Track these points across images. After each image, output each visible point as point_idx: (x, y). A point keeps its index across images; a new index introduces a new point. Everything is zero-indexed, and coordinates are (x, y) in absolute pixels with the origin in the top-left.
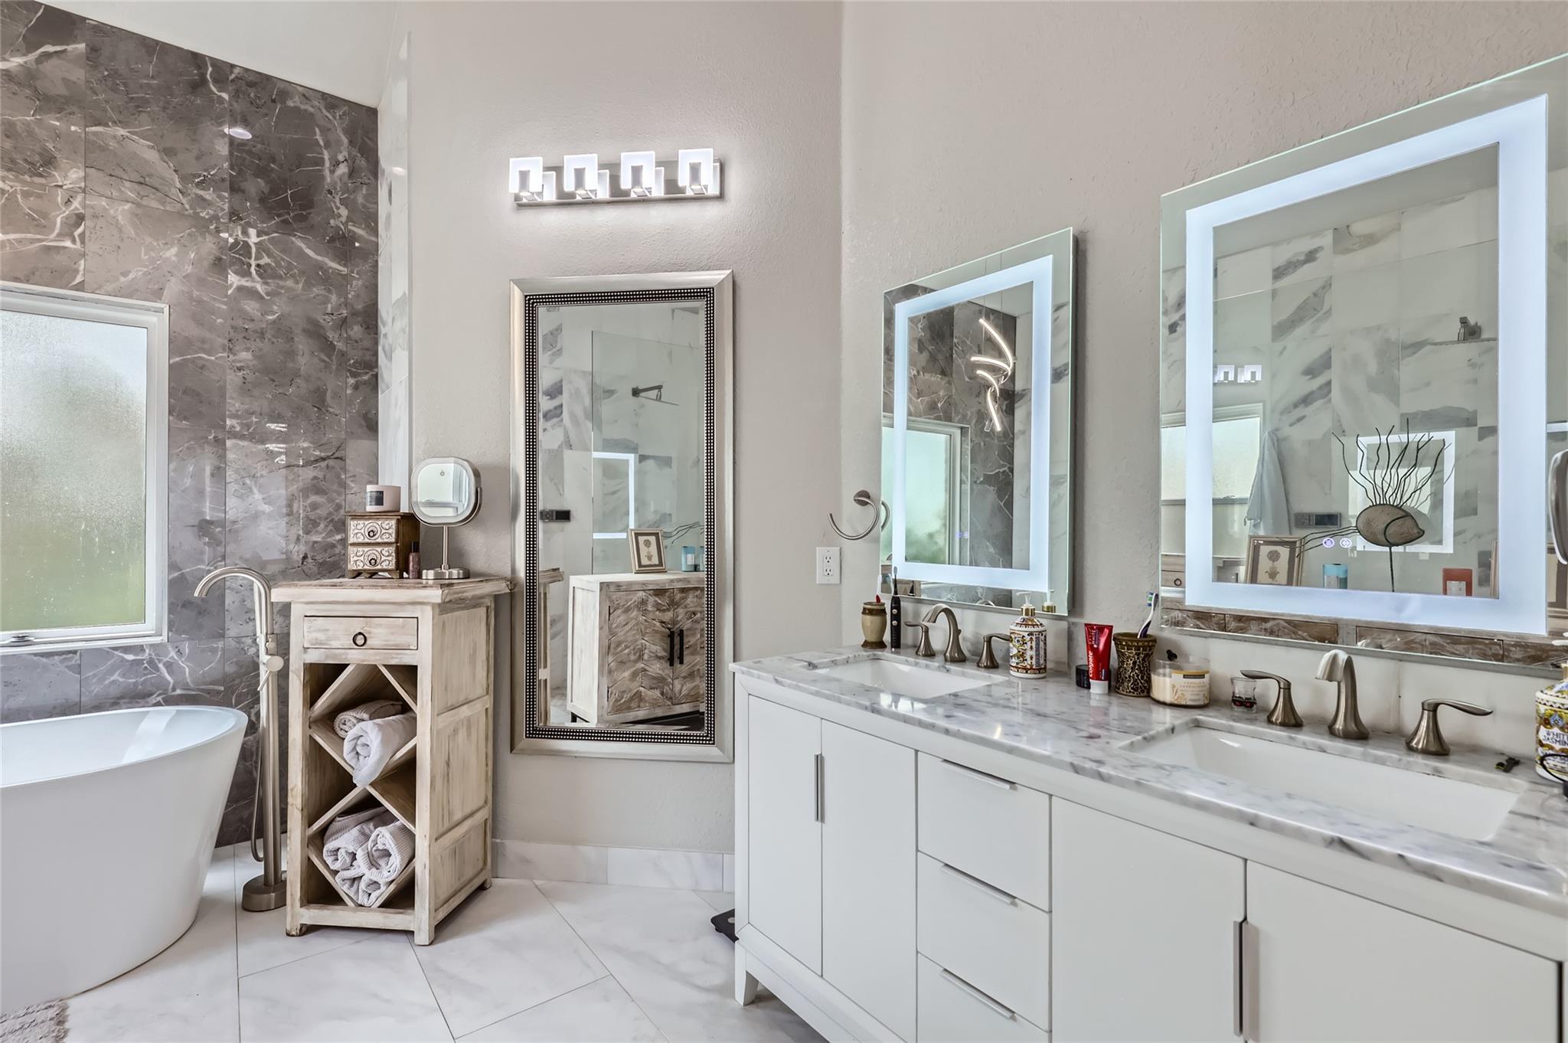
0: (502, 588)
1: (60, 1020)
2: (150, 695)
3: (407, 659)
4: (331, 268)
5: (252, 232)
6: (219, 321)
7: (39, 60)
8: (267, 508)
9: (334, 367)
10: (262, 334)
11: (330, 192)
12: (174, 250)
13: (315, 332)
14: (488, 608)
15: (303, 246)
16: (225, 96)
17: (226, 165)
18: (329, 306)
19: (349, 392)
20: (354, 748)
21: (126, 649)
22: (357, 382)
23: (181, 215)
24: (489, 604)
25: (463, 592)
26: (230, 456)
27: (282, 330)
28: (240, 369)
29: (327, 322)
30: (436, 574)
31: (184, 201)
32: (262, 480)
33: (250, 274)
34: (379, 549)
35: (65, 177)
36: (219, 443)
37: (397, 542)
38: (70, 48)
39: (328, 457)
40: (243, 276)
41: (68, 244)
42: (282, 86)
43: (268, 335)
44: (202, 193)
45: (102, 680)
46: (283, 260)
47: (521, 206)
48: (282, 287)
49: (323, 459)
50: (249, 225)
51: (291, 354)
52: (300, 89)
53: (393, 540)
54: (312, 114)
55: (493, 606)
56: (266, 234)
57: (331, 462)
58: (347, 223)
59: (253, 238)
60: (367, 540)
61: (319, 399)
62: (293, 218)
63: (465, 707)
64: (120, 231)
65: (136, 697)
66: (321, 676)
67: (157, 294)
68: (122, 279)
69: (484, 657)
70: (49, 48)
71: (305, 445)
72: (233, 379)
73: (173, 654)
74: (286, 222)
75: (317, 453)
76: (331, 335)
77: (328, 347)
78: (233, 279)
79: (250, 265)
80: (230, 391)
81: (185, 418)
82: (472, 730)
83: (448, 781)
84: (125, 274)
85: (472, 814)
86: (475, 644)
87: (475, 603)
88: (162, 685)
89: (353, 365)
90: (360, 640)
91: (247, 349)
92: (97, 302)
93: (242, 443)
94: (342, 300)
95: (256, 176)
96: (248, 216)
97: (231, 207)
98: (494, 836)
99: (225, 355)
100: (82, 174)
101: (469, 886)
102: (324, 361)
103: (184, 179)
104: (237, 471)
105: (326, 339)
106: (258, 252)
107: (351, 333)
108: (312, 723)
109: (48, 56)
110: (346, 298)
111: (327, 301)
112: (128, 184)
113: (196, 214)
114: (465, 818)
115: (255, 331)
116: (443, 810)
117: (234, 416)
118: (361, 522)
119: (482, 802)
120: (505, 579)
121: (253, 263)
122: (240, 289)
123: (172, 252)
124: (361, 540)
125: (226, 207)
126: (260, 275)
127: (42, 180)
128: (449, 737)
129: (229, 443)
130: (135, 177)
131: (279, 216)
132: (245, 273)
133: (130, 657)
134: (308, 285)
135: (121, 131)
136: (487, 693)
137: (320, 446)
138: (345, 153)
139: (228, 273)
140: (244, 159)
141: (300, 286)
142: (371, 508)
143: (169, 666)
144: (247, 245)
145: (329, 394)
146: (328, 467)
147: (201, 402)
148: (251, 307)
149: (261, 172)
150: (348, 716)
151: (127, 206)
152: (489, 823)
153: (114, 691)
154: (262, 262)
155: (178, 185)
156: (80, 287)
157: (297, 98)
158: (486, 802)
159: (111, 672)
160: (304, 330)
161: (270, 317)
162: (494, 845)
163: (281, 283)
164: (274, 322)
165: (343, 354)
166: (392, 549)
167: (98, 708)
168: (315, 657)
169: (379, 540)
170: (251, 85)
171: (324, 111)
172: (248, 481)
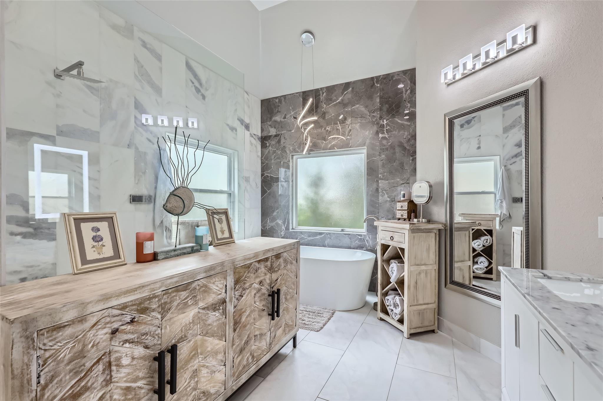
0: (440, 227)
1: (333, 314)
2: (364, 248)
3: (402, 246)
4: (405, 124)
5: (385, 120)
6: (377, 148)
7: (344, 97)
8: (388, 199)
9: (406, 155)
10: (387, 149)
11: (405, 101)
12: (368, 132)
13: (401, 145)
14: (436, 233)
15: (398, 120)
16: (379, 85)
17: (379, 104)
18: (405, 136)
19: (411, 162)
20: (392, 271)
21: (359, 235)
22: (413, 158)
23: (369, 122)
24: (436, 232)
25: (419, 227)
26: (380, 185)
27: (392, 147)
28: (382, 160)
29: (404, 141)
30: (418, 220)
31: (370, 118)
32: (387, 191)
33: (384, 133)
34: (403, 212)
35: (348, 122)
36: (377, 181)
37: (408, 209)
38: (348, 90)
39: (405, 183)
40: (383, 134)
41: (348, 137)
42: (392, 75)
43: (389, 149)
44: (373, 114)
45: (355, 242)
46: (392, 126)
47: (449, 85)
48: (392, 134)
49: (403, 184)
50: (384, 119)
51: (394, 153)
52: (397, 73)
53: (407, 209)
54: (400, 79)
55: (438, 233)
56: (388, 120)
57: (405, 185)
58: (410, 108)
59: (385, 122)
60: (401, 209)
61: (402, 165)
62: (395, 113)
63: (424, 266)
64: (357, 131)
65: (360, 247)
66: (385, 248)
67: (364, 145)
68: (358, 143)
69: (434, 251)
70: (345, 93)
71: (398, 180)
72: (380, 163)
73: (368, 238)
74: (393, 114)
75: (402, 182)
76: (405, 145)
77: (404, 149)
78: (381, 135)
79: (384, 130)
80: (380, 167)
81: (370, 176)
82: (428, 275)
83: (416, 289)
84: (358, 141)
85: (428, 304)
86: (429, 245)
87: (429, 231)
88: (365, 245)
89: (411, 153)
90: (392, 238)
91: (384, 154)
92: (354, 149)
93: (383, 181)
94: (409, 133)
95: (386, 104)
96: (384, 116)
97: (380, 115)
98: (438, 315)
99: (378, 157)
100: (351, 120)
101: (426, 328)
102: (403, 154)
103: (370, 112)
104: (381, 189)
105: (404, 146)
106: (386, 126)
107: (411, 143)
108: (383, 261)
109: (345, 94)
110: (410, 132)
111: (404, 134)
112: (359, 118)
113: (372, 120)
114: (425, 304)
115: (386, 149)
116: (414, 297)
117: (381, 174)
118: (399, 203)
119: (433, 302)
120: (442, 224)
121: (385, 129)
122: (382, 138)
123: (367, 133)
124: (399, 209)
125: (379, 116)
126: (387, 132)
127: (344, 124)
128: (417, 274)
129: (379, 181)
130: (360, 116)
131: (391, 113)
132: (383, 133)
133: (360, 237)
134: (399, 131)
135: (358, 106)
136: (435, 264)
137: (402, 180)
138: (409, 86)
139: (379, 134)
140: (383, 101)
141: (397, 132)
142: (402, 199)
143: (367, 241)
144: (384, 125)
145: (405, 163)
146: (404, 186)
147: (373, 171)
148: (384, 142)
149: (387, 103)
150: (392, 261)
151: (359, 124)
152: (437, 310)
153: (357, 245)
154: (387, 129)
155: (369, 114)
156: (350, 147)
157: (396, 76)
158: (435, 302)
159: (356, 240)
160: (398, 145)
161: (389, 144)
162: (438, 318)
163: (392, 133)
164: (390, 145)
165: (409, 150)
166: (406, 212)
167: (354, 249)
168: (383, 242)
169: (404, 209)
170: (385, 79)
171: (403, 76)
172: (384, 192)
